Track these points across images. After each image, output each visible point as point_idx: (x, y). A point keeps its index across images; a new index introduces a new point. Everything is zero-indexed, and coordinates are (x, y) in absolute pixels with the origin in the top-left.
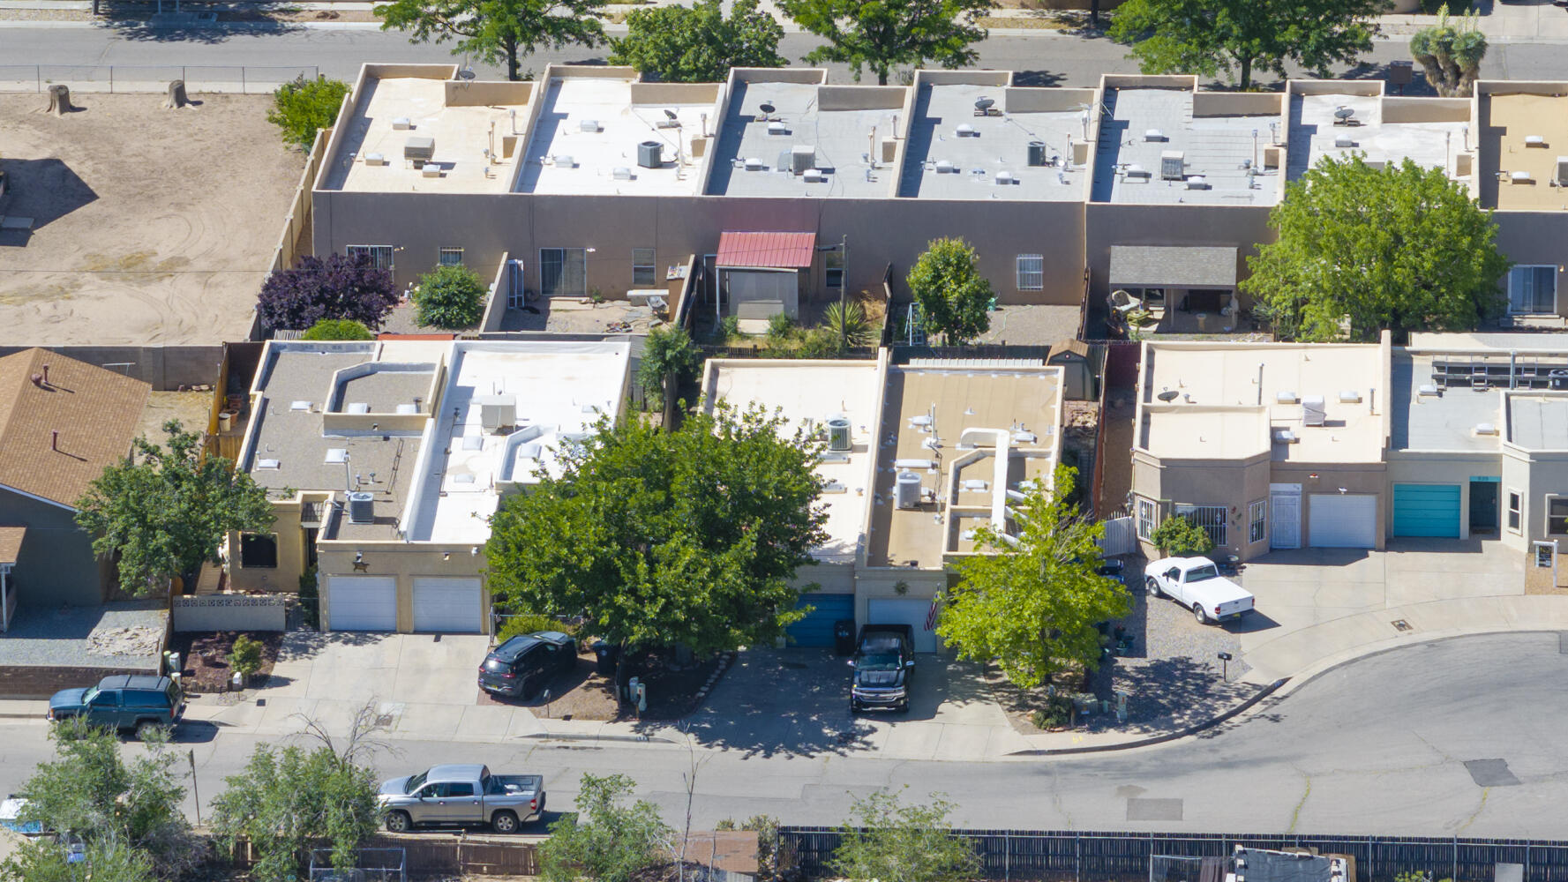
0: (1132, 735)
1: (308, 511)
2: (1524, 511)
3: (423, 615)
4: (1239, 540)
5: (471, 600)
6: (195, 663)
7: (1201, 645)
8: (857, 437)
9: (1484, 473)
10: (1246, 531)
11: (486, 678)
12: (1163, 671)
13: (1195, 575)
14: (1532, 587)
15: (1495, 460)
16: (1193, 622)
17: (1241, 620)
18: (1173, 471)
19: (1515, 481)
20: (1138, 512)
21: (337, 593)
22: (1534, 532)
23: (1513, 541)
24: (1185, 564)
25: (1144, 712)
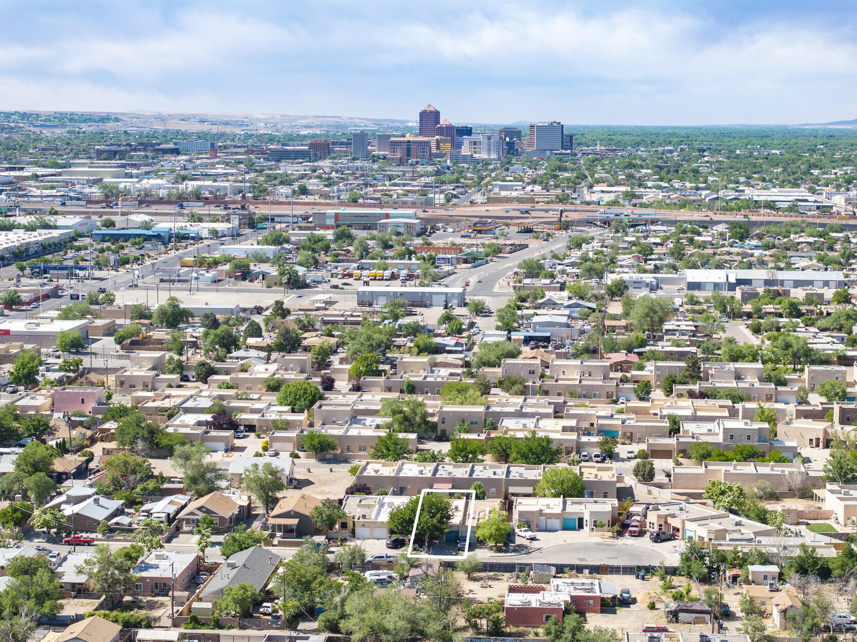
0: (513, 554)
1: (354, 518)
2: (588, 523)
3: (376, 535)
4: (534, 527)
5: (385, 532)
6: (331, 542)
7: (526, 542)
8: (459, 509)
9: (581, 516)
10: (535, 526)
11: (387, 544)
12: (519, 546)
13: (525, 531)
14: (590, 536)
15: (583, 513)
16: (525, 539)
17: (533, 539)
18: (521, 513)
19: (587, 517)
20: (514, 522)
21: (359, 531)
22: (590, 525)
23: (586, 529)
24: (523, 529)
25: (515, 551)
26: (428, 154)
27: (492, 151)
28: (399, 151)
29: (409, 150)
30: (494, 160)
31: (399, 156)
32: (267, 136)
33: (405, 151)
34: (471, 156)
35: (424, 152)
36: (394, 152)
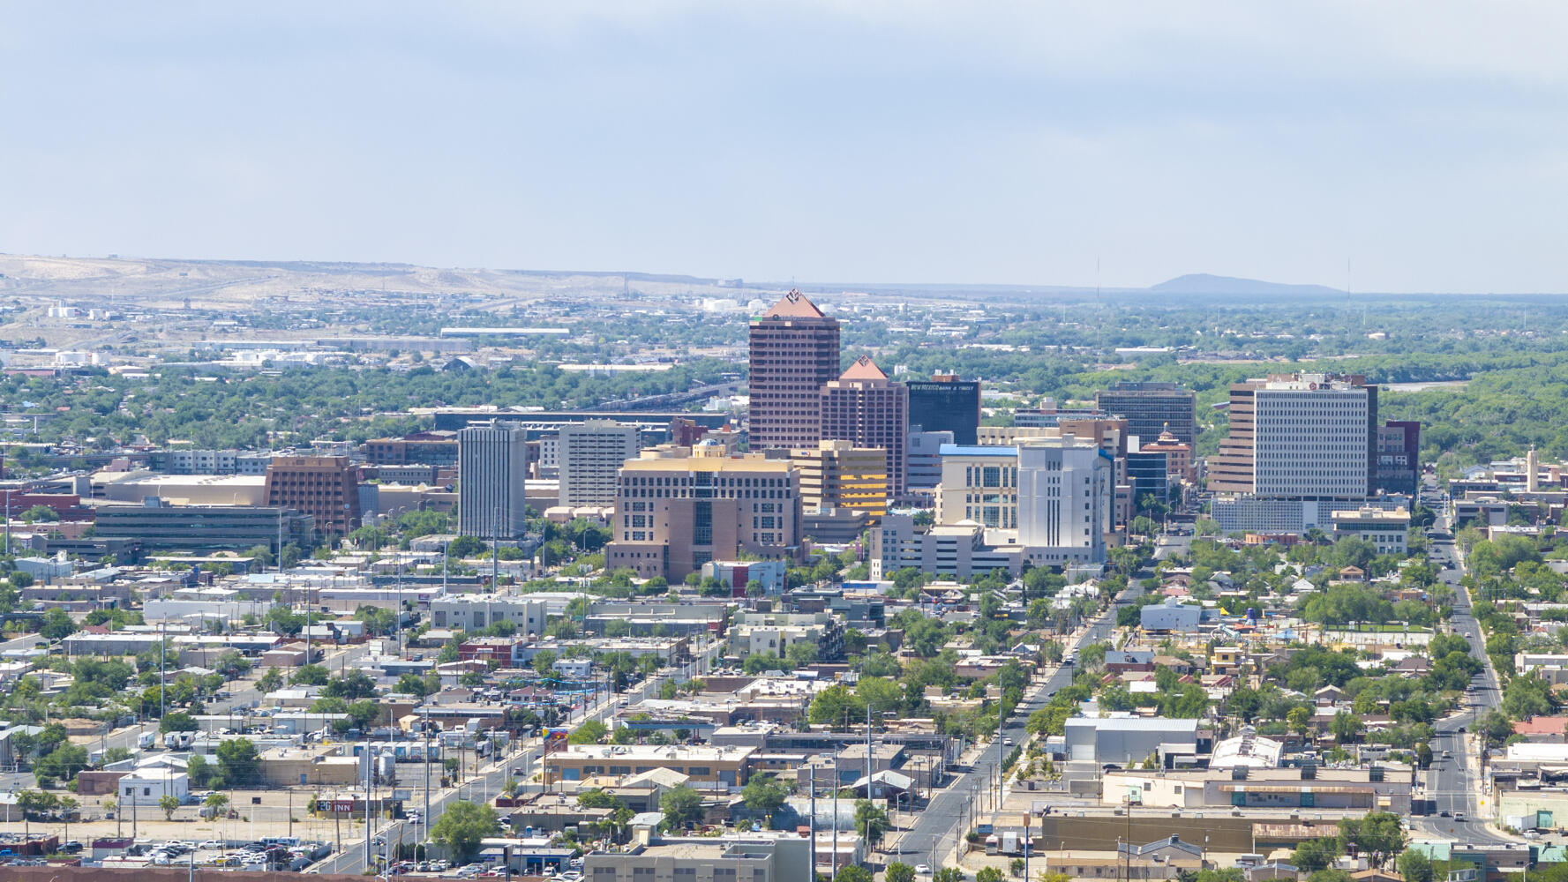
26: (787, 532)
27: (1065, 517)
28: (660, 516)
29: (703, 515)
30: (1077, 556)
31: (659, 541)
32: (87, 386)
33: (689, 518)
34: (977, 542)
35: (768, 523)
36: (639, 522)
